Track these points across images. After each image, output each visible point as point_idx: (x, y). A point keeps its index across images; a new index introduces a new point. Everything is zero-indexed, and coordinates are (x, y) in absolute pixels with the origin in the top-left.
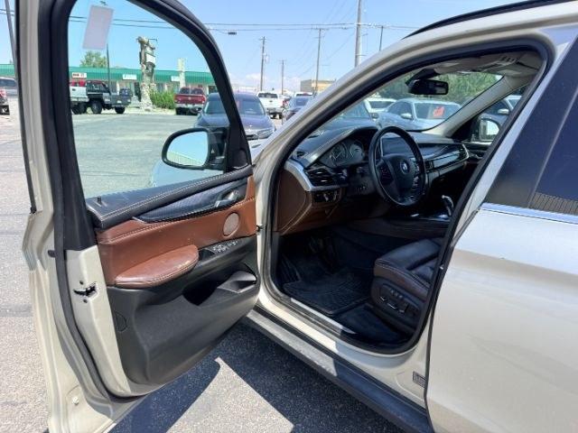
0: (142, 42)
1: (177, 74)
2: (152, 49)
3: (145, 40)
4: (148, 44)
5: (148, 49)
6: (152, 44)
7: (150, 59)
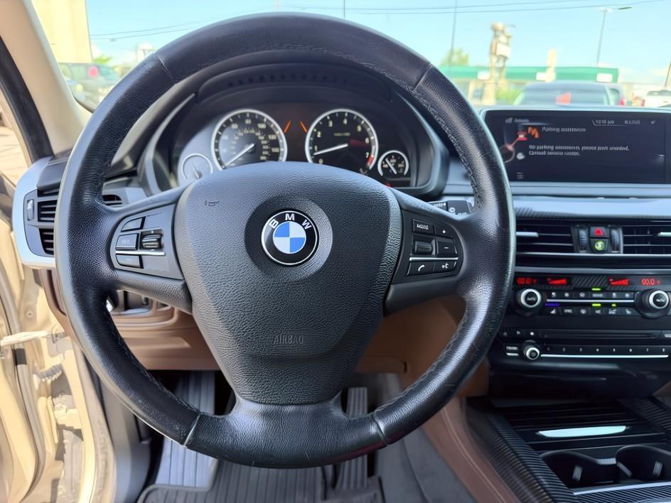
0: (495, 30)
1: (544, 69)
2: (508, 37)
3: (500, 26)
4: (503, 31)
5: (503, 39)
6: (508, 31)
7: (502, 50)
